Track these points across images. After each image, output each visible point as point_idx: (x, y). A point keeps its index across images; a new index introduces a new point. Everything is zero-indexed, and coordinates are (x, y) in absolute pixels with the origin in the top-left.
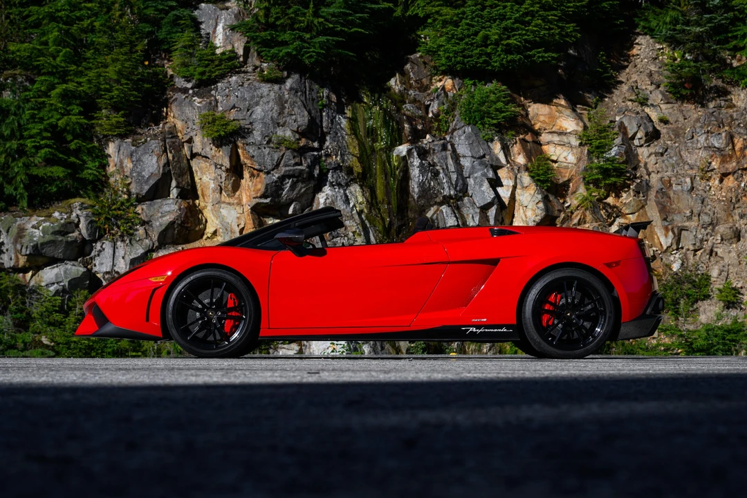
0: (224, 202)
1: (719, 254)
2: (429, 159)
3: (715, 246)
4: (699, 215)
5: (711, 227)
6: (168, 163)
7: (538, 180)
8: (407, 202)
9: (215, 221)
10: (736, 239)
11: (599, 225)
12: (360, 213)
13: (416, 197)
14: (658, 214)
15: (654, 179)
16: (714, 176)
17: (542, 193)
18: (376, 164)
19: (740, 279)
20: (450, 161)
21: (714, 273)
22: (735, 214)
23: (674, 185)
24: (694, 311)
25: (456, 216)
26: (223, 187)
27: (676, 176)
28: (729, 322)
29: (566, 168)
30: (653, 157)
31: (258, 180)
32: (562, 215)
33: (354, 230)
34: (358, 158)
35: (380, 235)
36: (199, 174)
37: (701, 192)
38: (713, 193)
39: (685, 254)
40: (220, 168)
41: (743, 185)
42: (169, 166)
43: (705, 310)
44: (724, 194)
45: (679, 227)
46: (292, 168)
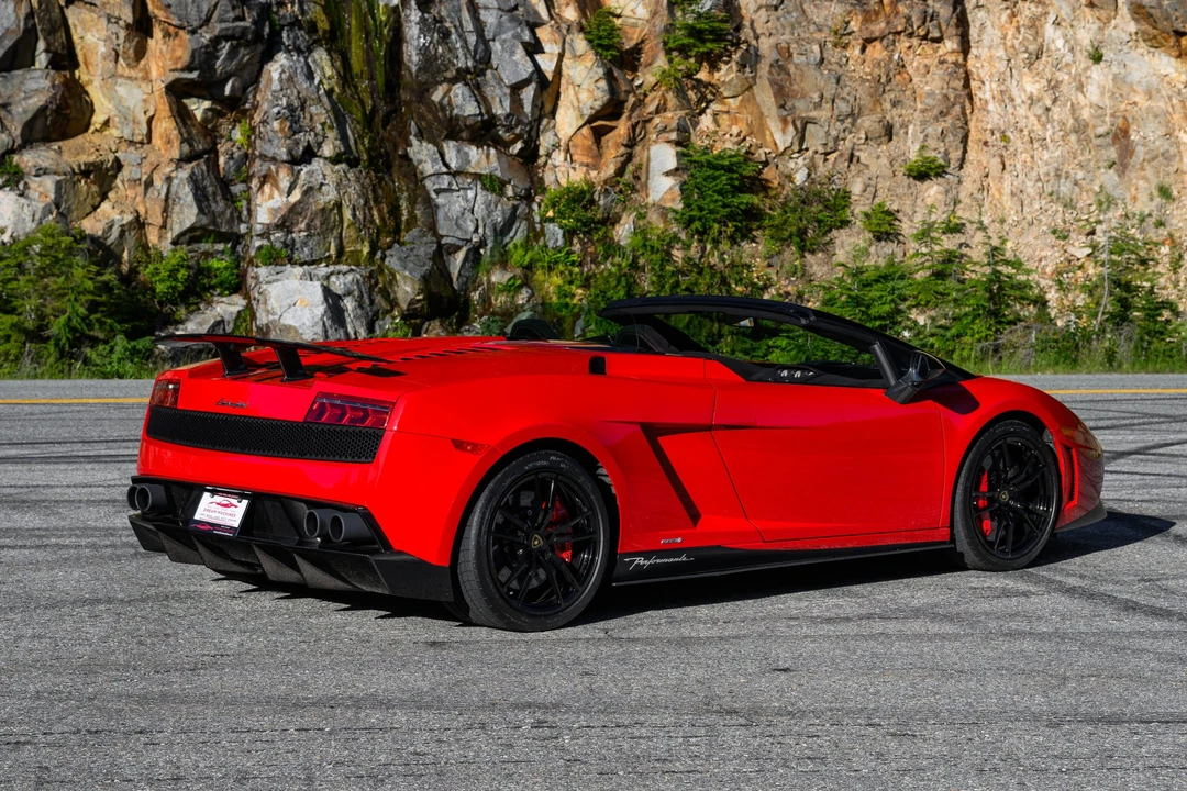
0: (122, 76)
1: (862, 160)
2: (434, 11)
3: (856, 147)
4: (833, 101)
5: (850, 120)
6: (30, 15)
7: (599, 45)
8: (398, 76)
9: (106, 104)
10: (886, 138)
11: (687, 114)
12: (329, 93)
13: (414, 69)
14: (773, 99)
15: (765, 45)
16: (853, 42)
17: (604, 65)
18: (350, 16)
19: (894, 198)
20: (466, 15)
21: (856, 189)
22: (885, 101)
23: (794, 55)
24: (828, 243)
25: (477, 100)
26: (121, 52)
27: (797, 42)
28: (882, 262)
29: (634, 26)
30: (763, 11)
31: (177, 41)
32: (632, 99)
33: (323, 120)
34: (322, 7)
35: (358, 127)
36: (79, 29)
37: (835, 67)
38: (852, 68)
39: (812, 159)
40: (116, 23)
41: (896, 57)
42: (33, 18)
43: (842, 243)
44: (868, 70)
45: (802, 118)
46: (231, 25)
